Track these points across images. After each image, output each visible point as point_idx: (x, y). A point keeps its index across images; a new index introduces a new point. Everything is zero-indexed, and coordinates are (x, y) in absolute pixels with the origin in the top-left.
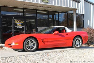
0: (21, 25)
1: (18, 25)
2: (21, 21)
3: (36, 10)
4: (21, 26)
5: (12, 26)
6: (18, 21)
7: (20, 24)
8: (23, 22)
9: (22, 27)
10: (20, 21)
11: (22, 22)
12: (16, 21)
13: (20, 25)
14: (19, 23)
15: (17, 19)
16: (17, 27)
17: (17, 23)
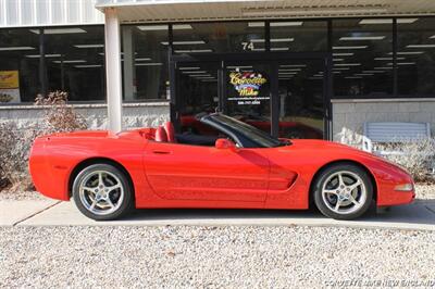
0: (256, 93)
1: (242, 92)
2: (256, 75)
4: (257, 96)
7: (249, 89)
8: (263, 81)
9: (258, 103)
11: (260, 79)
13: (252, 93)
14: (245, 83)
15: (238, 70)
16: (239, 103)
17: (238, 85)
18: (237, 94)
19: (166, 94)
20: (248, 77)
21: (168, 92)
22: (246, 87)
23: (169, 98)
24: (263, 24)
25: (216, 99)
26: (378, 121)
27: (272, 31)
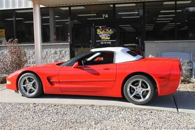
0: (109, 38)
1: (103, 38)
2: (109, 30)
3: (142, 4)
4: (110, 40)
6: (103, 29)
7: (106, 36)
8: (112, 32)
9: (110, 43)
10: (107, 30)
11: (111, 32)
12: (98, 31)
13: (107, 38)
16: (101, 43)
17: (101, 34)
18: (100, 39)
21: (69, 38)
23: (69, 41)
25: (91, 41)
26: (167, 51)
27: (116, 9)
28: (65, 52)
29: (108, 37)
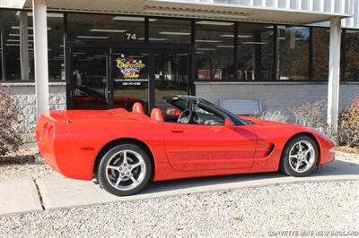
0: (137, 76)
1: (127, 75)
2: (137, 61)
4: (138, 78)
5: (104, 80)
7: (132, 72)
9: (139, 84)
10: (134, 61)
12: (119, 61)
13: (134, 76)
14: (129, 67)
15: (123, 56)
16: (124, 84)
17: (123, 68)
18: (122, 76)
19: (60, 75)
20: (131, 62)
21: (64, 73)
22: (129, 70)
23: (64, 78)
24: (143, 19)
27: (150, 25)
28: (58, 100)
29: (137, 73)
